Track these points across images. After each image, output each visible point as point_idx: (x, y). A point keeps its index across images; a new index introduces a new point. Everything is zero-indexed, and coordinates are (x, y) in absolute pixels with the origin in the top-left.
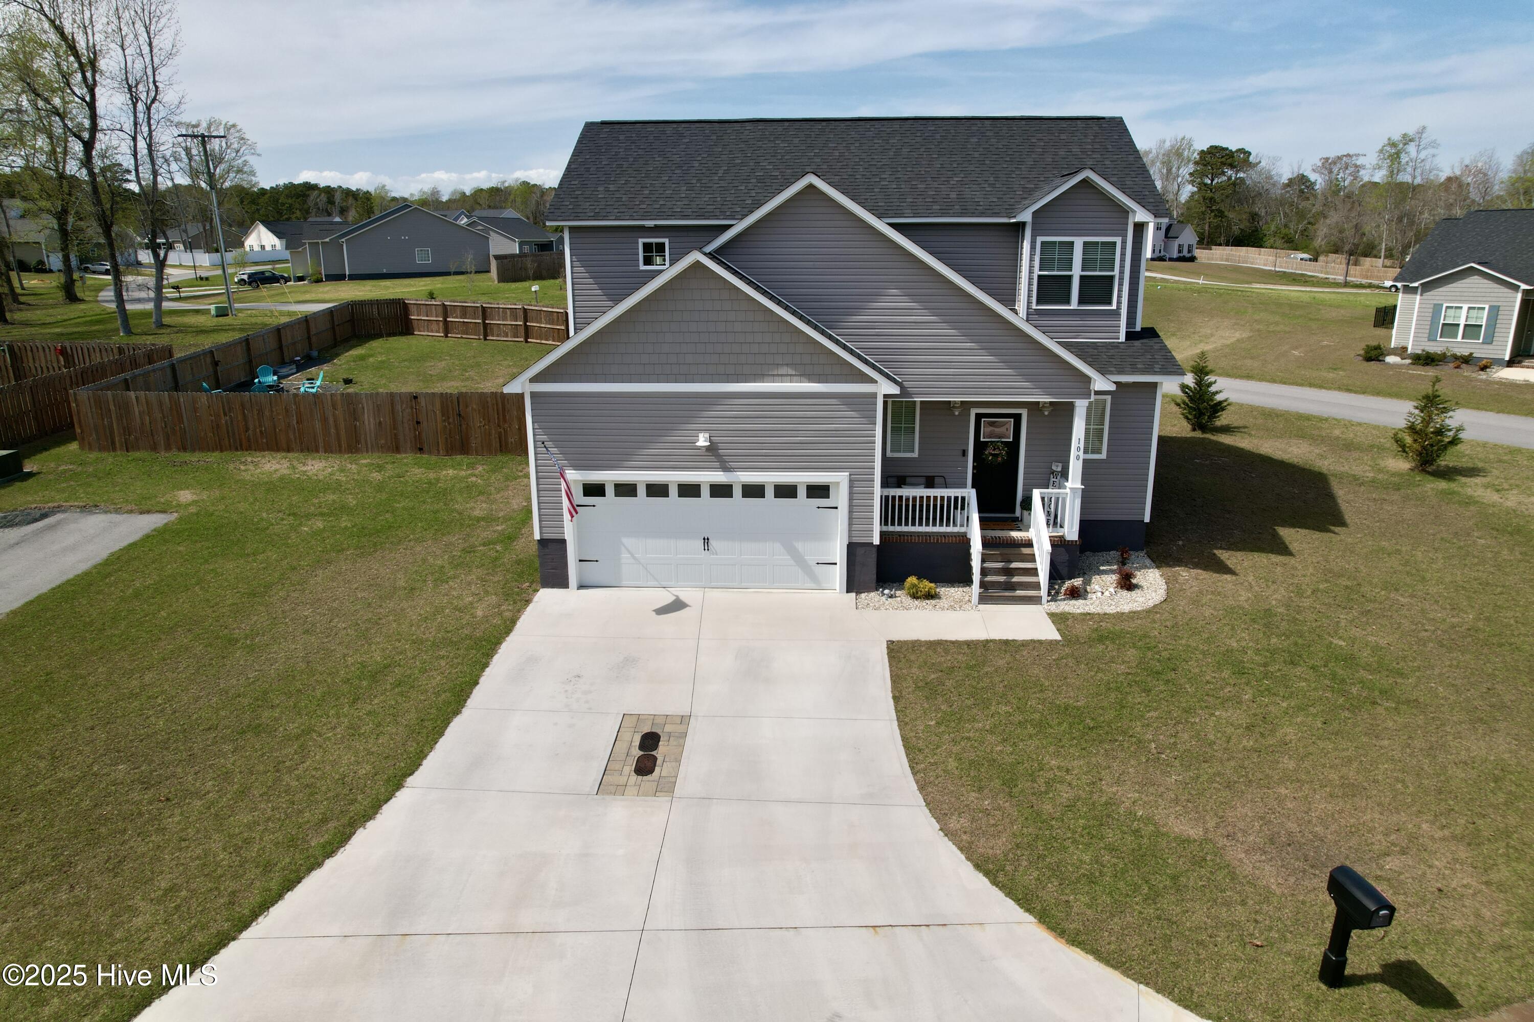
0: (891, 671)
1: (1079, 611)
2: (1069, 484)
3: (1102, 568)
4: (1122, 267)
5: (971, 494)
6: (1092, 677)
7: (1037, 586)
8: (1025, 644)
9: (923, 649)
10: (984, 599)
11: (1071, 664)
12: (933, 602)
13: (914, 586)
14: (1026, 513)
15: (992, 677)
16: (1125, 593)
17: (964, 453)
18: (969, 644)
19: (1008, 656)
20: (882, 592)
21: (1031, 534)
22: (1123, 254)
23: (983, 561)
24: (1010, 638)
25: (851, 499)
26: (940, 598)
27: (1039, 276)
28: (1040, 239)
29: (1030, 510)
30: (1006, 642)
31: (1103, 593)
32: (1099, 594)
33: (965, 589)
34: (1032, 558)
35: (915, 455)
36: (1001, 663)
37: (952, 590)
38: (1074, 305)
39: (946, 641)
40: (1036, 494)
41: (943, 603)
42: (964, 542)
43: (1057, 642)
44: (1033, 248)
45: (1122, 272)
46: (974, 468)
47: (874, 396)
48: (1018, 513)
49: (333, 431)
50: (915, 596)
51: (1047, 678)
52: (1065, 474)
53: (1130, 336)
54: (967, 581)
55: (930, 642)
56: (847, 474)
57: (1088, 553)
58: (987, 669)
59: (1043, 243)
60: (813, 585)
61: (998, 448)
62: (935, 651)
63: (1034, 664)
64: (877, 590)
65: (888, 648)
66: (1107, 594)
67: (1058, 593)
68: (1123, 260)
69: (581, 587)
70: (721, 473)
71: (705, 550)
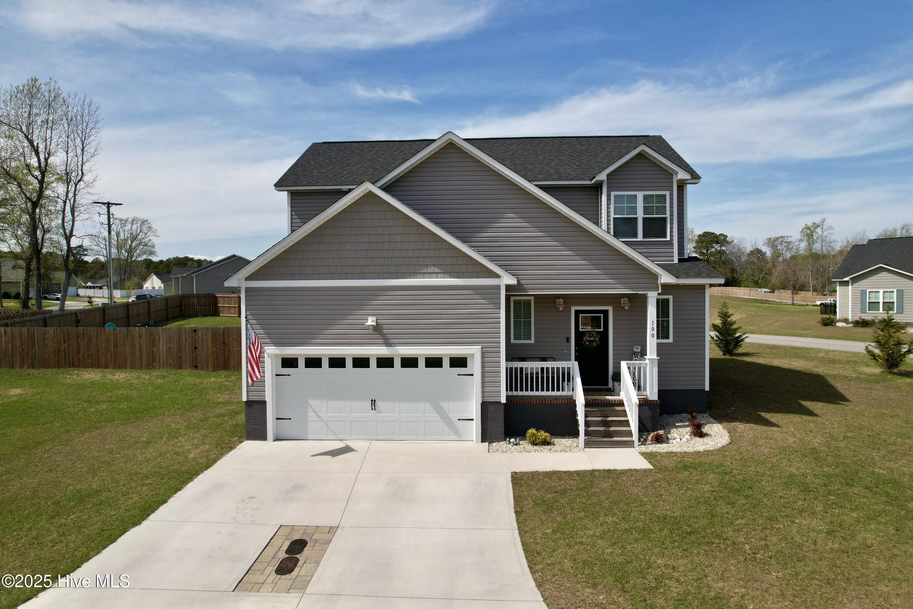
0: (514, 493)
1: (664, 451)
2: (648, 357)
3: (677, 424)
4: (671, 211)
5: (574, 366)
6: (683, 494)
7: (630, 434)
8: (624, 472)
9: (541, 477)
10: (588, 444)
11: (664, 485)
12: (549, 447)
13: (533, 435)
14: (616, 384)
15: (599, 496)
16: (698, 439)
17: (568, 340)
18: (578, 473)
19: (610, 480)
20: (509, 441)
21: (622, 396)
22: (671, 203)
23: (586, 416)
24: (612, 468)
25: (483, 367)
26: (554, 445)
27: (614, 219)
28: (613, 194)
29: (620, 381)
30: (609, 471)
31: (681, 439)
32: (678, 440)
33: (573, 440)
34: (624, 413)
35: (532, 341)
36: (605, 485)
37: (564, 440)
38: (640, 238)
39: (560, 472)
40: (624, 365)
41: (557, 447)
42: (571, 403)
43: (650, 470)
44: (609, 199)
45: (672, 215)
46: (576, 351)
47: (498, 287)
48: (610, 385)
49: (138, 354)
50: (534, 444)
51: (645, 495)
52: (643, 353)
53: (680, 260)
54: (575, 434)
55: (547, 472)
56: (480, 347)
57: (665, 416)
58: (593, 490)
59: (615, 196)
60: (455, 437)
61: (593, 336)
62: (551, 478)
63: (633, 486)
64: (505, 440)
65: (512, 477)
66: (684, 439)
67: (646, 440)
68: (671, 207)
69: (277, 439)
70: (385, 348)
71: (372, 409)
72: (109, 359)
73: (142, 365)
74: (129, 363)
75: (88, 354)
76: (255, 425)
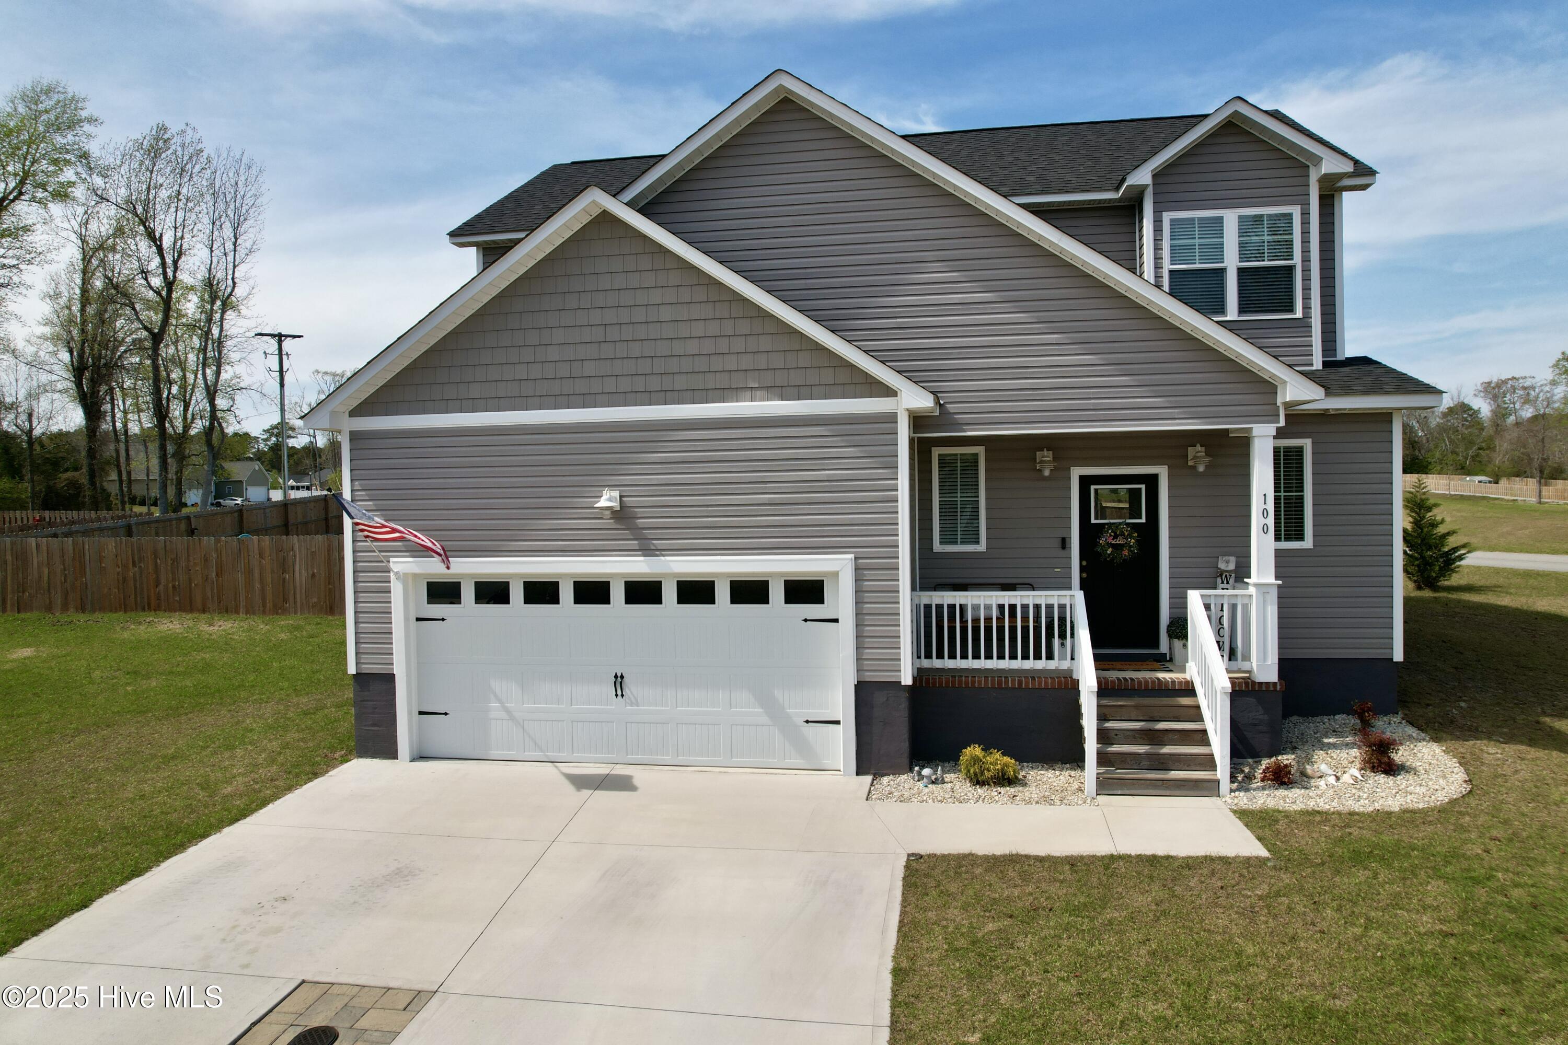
0: (903, 913)
1: (1295, 807)
2: (1254, 579)
3: (1326, 740)
4: (1306, 251)
5: (1076, 600)
6: (1357, 939)
7: (1209, 762)
8: (1191, 864)
9: (978, 871)
10: (1105, 786)
11: (1300, 908)
12: (1011, 790)
13: (976, 760)
14: (1177, 643)
15: (1121, 932)
16: (1382, 778)
17: (1064, 543)
18: (1073, 862)
19: (1156, 887)
20: (919, 773)
21: (1192, 672)
22: (1305, 232)
23: (1102, 717)
24: (1161, 853)
25: (859, 602)
26: (1025, 785)
27: (1171, 272)
28: (1167, 217)
29: (1185, 637)
30: (1153, 860)
31: (1338, 779)
32: (1332, 780)
33: (1073, 773)
34: (1196, 714)
35: (982, 547)
36: (1141, 901)
37: (1050, 774)
38: (1232, 313)
39: (1027, 857)
40: (1195, 599)
41: (1032, 791)
42: (1070, 686)
43: (1262, 861)
44: (1158, 230)
45: (1306, 260)
46: (1082, 569)
47: (892, 418)
48: (1164, 647)
49: (257, 585)
50: (978, 781)
51: (1249, 936)
52: (1242, 573)
53: (1326, 364)
54: (1076, 759)
55: (994, 857)
56: (852, 556)
57: (1294, 719)
58: (1109, 914)
59: (1173, 222)
60: (800, 763)
61: (1122, 534)
62: (1003, 877)
63: (1217, 905)
64: (911, 770)
65: (907, 867)
66: (1346, 778)
67: (1249, 778)
68: (1306, 241)
69: (420, 757)
70: (642, 558)
71: (617, 695)
72: (209, 594)
73: (264, 606)
74: (243, 604)
75: (174, 587)
76: (374, 725)
